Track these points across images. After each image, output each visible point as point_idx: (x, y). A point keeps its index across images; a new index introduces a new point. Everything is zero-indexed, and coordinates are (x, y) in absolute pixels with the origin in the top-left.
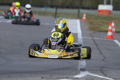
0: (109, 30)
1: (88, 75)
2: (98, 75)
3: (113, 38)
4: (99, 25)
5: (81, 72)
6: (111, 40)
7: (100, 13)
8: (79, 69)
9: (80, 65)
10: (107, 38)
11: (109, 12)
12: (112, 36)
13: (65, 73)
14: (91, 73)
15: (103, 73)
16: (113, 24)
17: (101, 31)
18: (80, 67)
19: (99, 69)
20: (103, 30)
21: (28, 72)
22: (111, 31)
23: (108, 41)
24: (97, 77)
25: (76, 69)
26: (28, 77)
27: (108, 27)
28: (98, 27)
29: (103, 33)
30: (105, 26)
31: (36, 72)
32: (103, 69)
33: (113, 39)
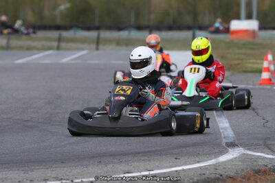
0: (265, 68)
1: (244, 154)
2: (262, 152)
3: (273, 84)
4: (238, 59)
5: (230, 150)
6: (269, 87)
7: (234, 36)
8: (224, 145)
9: (222, 136)
10: (260, 84)
11: (253, 34)
12: (270, 80)
13: (200, 153)
14: (249, 149)
15: (270, 149)
16: (270, 57)
17: (246, 72)
18: (224, 141)
19: (261, 142)
20: (249, 69)
21: (132, 153)
22: (268, 70)
23: (264, 89)
24: (261, 156)
25: (219, 145)
26: (133, 162)
27: (262, 63)
28: (239, 64)
29: (250, 75)
30: (251, 61)
31: (145, 152)
32: (269, 142)
33: (272, 86)
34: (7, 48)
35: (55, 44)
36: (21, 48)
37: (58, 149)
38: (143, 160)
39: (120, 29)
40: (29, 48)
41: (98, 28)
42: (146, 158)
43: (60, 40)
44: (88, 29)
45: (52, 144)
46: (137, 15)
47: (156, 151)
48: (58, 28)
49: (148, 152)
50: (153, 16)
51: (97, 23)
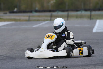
34: (29, 20)
35: (49, 18)
36: (34, 20)
37: (55, 64)
38: (93, 68)
39: (77, 11)
40: (38, 20)
41: (67, 11)
42: (94, 67)
43: (51, 16)
44: (63, 11)
45: (52, 62)
46: (85, 4)
47: (98, 64)
48: (50, 11)
49: (94, 64)
50: (91, 5)
51: (67, 8)
